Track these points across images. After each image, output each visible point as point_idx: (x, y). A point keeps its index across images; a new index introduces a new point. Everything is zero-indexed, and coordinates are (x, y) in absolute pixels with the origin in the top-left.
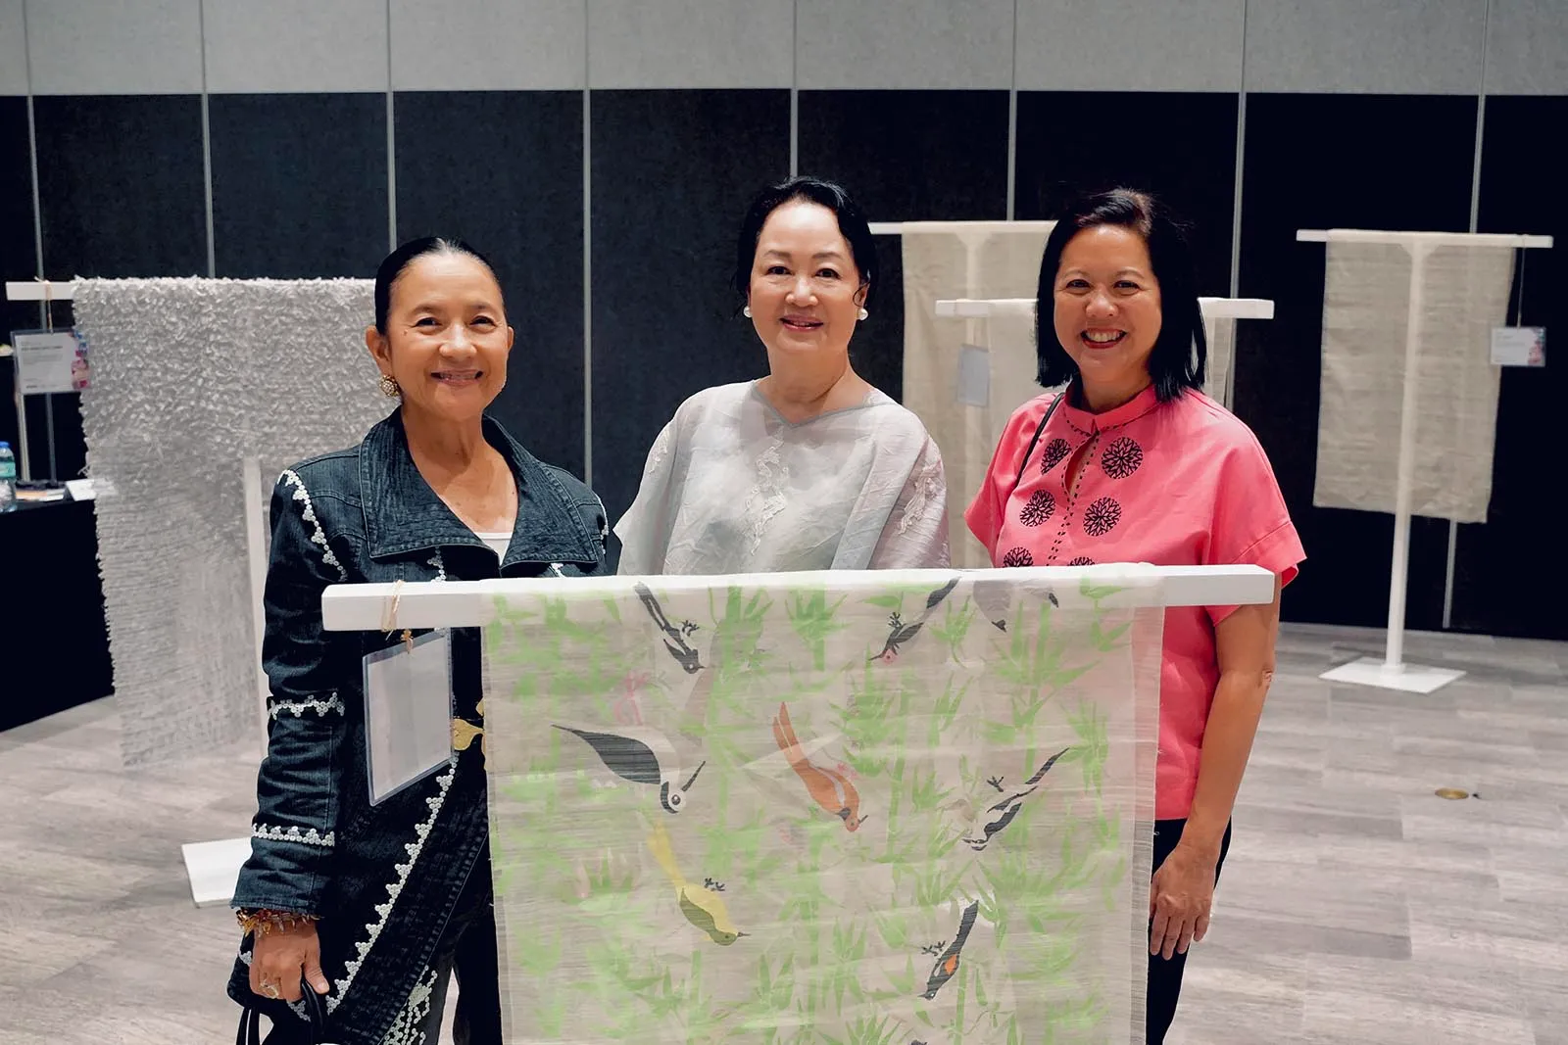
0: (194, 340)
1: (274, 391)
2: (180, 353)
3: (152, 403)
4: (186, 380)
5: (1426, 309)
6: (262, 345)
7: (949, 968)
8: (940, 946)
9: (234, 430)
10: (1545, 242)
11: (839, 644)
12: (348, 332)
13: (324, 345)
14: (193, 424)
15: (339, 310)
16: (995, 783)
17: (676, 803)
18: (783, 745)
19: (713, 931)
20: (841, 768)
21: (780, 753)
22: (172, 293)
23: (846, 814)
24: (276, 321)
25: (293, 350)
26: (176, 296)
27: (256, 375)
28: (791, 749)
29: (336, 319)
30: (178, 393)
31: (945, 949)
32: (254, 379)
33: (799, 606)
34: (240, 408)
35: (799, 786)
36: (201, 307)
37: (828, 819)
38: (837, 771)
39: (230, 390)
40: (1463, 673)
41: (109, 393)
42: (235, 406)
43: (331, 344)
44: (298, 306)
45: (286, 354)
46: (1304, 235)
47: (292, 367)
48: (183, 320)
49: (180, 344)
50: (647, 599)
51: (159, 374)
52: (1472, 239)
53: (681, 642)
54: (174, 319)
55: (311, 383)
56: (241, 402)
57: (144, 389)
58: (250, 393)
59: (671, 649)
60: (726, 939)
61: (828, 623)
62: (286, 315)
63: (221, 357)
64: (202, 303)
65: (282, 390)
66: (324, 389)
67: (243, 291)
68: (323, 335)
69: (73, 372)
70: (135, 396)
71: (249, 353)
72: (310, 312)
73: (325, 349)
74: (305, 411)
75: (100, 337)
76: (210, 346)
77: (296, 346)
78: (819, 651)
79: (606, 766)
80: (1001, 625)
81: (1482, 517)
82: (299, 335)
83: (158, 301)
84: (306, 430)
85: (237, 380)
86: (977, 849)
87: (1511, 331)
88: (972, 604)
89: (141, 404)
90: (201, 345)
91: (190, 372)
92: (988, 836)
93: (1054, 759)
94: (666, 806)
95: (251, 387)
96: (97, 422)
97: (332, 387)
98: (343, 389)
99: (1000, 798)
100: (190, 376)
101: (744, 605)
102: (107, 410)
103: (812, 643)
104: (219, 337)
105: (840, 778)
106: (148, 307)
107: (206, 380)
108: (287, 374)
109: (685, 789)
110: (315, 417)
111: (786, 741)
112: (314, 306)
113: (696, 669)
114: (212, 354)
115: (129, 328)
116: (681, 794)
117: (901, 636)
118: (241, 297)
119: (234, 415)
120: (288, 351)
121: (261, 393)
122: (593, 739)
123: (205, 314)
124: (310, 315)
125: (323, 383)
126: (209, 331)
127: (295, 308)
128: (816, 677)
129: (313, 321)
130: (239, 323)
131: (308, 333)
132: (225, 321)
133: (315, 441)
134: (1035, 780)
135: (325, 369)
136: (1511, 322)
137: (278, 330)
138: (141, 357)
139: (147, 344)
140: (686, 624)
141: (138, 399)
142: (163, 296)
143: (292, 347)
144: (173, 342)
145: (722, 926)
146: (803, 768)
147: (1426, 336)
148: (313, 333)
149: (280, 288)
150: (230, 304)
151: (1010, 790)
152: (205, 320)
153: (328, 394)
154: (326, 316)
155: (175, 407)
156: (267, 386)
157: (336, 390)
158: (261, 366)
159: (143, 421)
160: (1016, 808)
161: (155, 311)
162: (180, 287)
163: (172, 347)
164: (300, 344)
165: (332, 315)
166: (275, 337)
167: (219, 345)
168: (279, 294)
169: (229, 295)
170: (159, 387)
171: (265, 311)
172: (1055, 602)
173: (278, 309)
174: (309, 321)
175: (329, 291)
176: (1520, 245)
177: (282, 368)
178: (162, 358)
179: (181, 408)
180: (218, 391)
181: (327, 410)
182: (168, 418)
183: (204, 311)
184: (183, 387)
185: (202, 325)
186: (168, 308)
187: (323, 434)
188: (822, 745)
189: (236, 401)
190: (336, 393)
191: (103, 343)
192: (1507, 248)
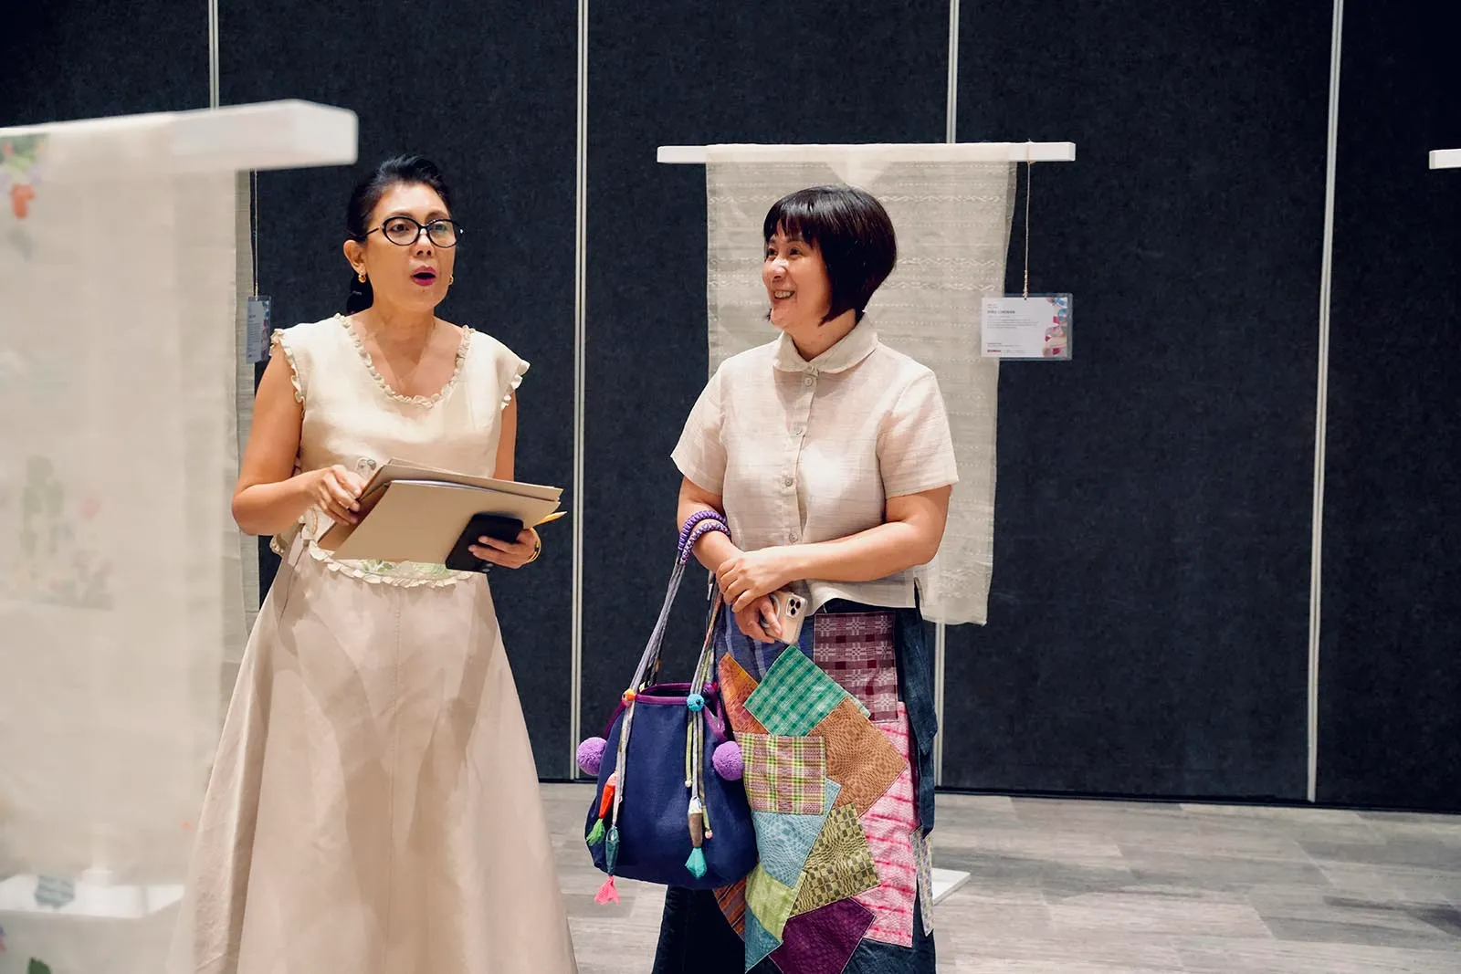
10: (1063, 151)
40: (963, 875)
46: (669, 154)
52: (950, 151)
81: (978, 614)
87: (1014, 302)
136: (1012, 288)
176: (1022, 158)
192: (1000, 163)
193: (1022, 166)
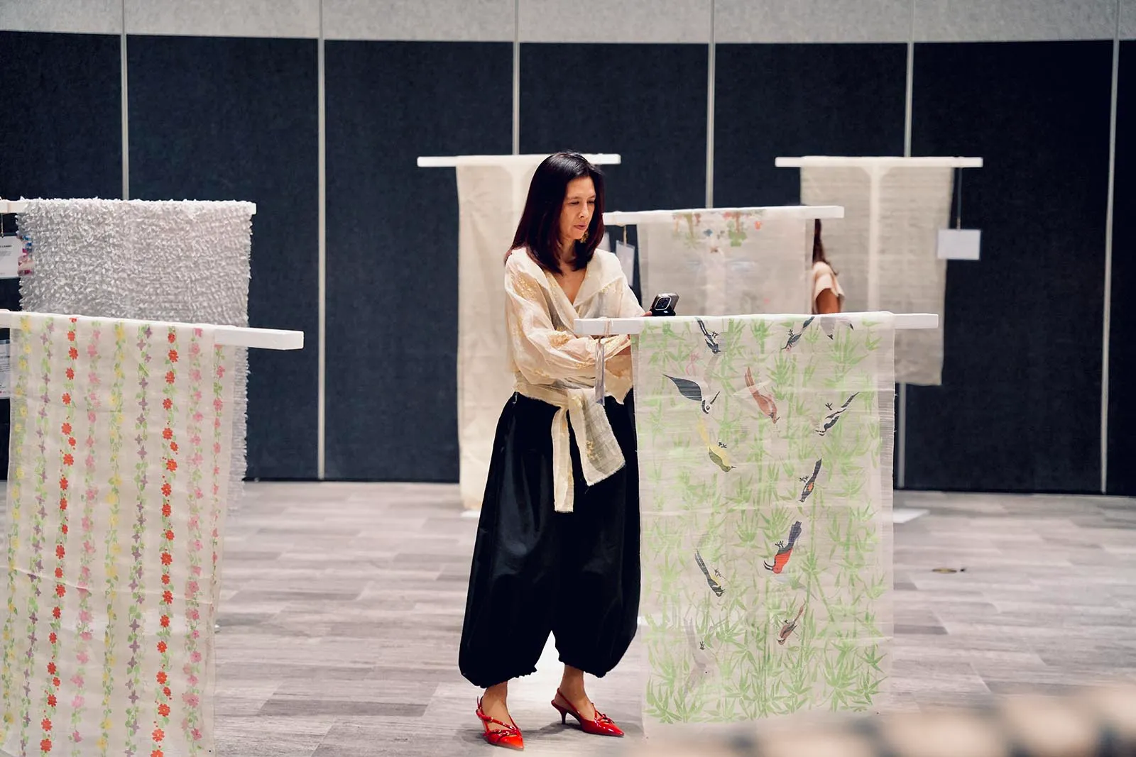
0: (99, 243)
1: (146, 278)
2: (90, 252)
3: (70, 286)
4: (93, 270)
5: (884, 217)
6: (140, 246)
7: (810, 488)
8: (807, 478)
9: (122, 306)
10: (977, 162)
11: (770, 343)
12: (194, 238)
13: (179, 246)
14: (97, 301)
15: (189, 222)
16: (828, 406)
17: (708, 409)
18: (748, 385)
19: (721, 465)
20: (770, 395)
21: (747, 388)
22: (85, 209)
23: (772, 415)
24: (150, 230)
25: (159, 250)
26: (88, 211)
27: (136, 267)
28: (751, 387)
29: (188, 229)
30: (87, 279)
31: (808, 480)
32: (135, 270)
33: (755, 326)
34: (125, 291)
35: (754, 403)
36: (105, 219)
37: (767, 418)
38: (768, 397)
39: (120, 277)
41: (42, 279)
42: (123, 289)
43: (183, 246)
44: (164, 219)
45: (154, 252)
46: (781, 162)
47: (158, 262)
48: (92, 228)
49: (90, 245)
50: (700, 322)
51: (75, 266)
53: (711, 340)
54: (86, 228)
55: (169, 273)
56: (126, 286)
57: (65, 276)
58: (132, 280)
59: (708, 343)
60: (727, 469)
61: (767, 333)
62: (156, 226)
63: (116, 254)
64: (105, 216)
65: (152, 278)
66: (178, 277)
67: (129, 209)
68: (178, 239)
69: (20, 264)
70: (60, 281)
71: (132, 252)
72: (170, 223)
73: (180, 250)
74: (165, 293)
75: (39, 239)
76: (109, 246)
77: (161, 246)
78: (762, 346)
79: (681, 394)
80: (831, 337)
81: (937, 381)
82: (163, 240)
83: (77, 214)
84: (165, 307)
85: (123, 270)
86: (821, 435)
87: (953, 232)
88: (820, 327)
89: (61, 287)
90: (104, 246)
91: (95, 264)
92: (826, 429)
93: (853, 397)
94: (705, 411)
95: (132, 275)
96: (32, 299)
97: (184, 276)
98: (190, 278)
99: (831, 413)
100: (97, 267)
101: (735, 326)
102: (40, 291)
103: (760, 342)
104: (115, 240)
105: (770, 400)
106: (71, 219)
107: (107, 270)
108: (155, 267)
109: (711, 403)
110: (171, 297)
111: (750, 383)
112: (173, 219)
113: (717, 351)
114: (111, 252)
115: (58, 233)
116: (710, 406)
117: (793, 340)
118: (127, 213)
119: (122, 295)
120: (156, 250)
121: (138, 280)
122: (677, 381)
123: (106, 224)
124: (170, 225)
125: (177, 273)
126: (110, 236)
127: (161, 220)
128: (761, 356)
129: (171, 230)
130: (126, 231)
131: (169, 238)
132: (118, 229)
133: (171, 314)
134: (845, 406)
135: (179, 264)
136: (952, 225)
137: (150, 236)
138: (64, 253)
139: (69, 245)
140: (714, 333)
141: (62, 283)
142: (80, 211)
143: (158, 248)
144: (85, 243)
145: (725, 463)
146: (756, 395)
147: (884, 239)
148: (172, 238)
149: (152, 207)
150: (121, 218)
151: (834, 411)
152: (107, 228)
153: (181, 281)
154: (181, 226)
155: (85, 289)
156: (142, 275)
157: (186, 278)
158: (140, 261)
159: (63, 299)
160: (837, 418)
161: (75, 221)
162: (91, 206)
163: (84, 247)
164: (163, 245)
165: (185, 226)
166: (148, 241)
167: (114, 245)
168: (151, 211)
169: (121, 211)
170: (76, 275)
171: (143, 222)
172: (852, 327)
173: (151, 221)
174: (169, 229)
175: (183, 209)
177: (152, 262)
178: (77, 255)
179: (89, 290)
180: (114, 278)
181: (180, 292)
182: (80, 297)
183: (106, 222)
184: (91, 275)
185: (105, 232)
186: (83, 220)
187: (176, 309)
188: (763, 386)
189: (123, 285)
190: (185, 281)
191: (41, 244)
192: (947, 168)
193: (957, 170)
